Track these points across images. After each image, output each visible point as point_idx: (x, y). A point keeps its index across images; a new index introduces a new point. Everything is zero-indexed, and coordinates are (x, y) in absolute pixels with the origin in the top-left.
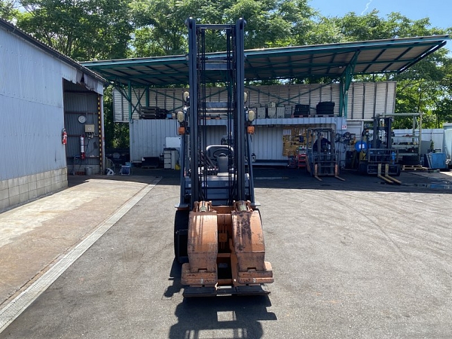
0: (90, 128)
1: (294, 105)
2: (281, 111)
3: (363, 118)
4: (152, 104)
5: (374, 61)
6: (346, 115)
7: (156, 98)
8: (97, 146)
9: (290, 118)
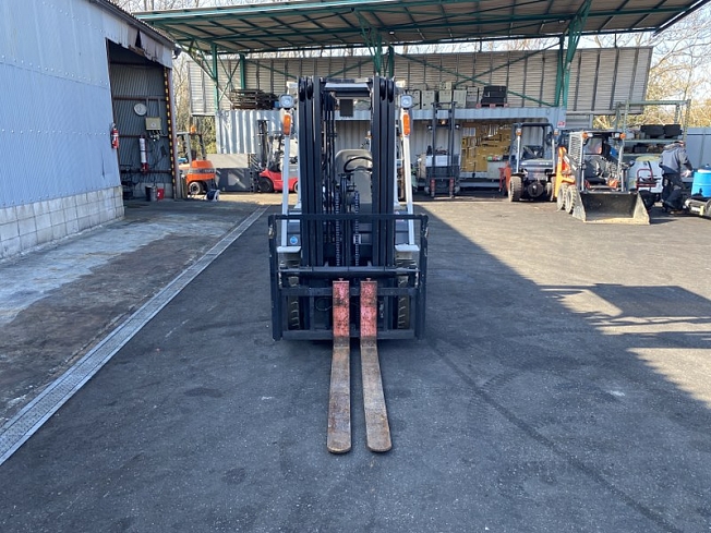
0: (154, 124)
1: (482, 88)
2: (460, 96)
3: (593, 110)
4: (252, 85)
6: (565, 104)
7: (258, 76)
8: (168, 152)
9: (474, 107)
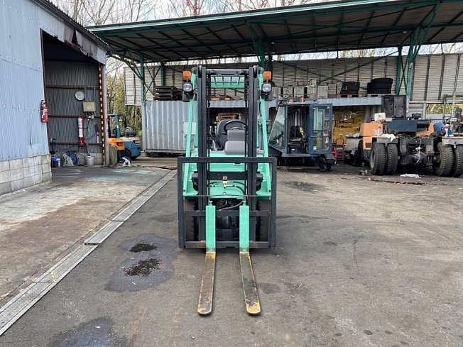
0: (90, 107)
1: (340, 85)
2: (323, 90)
3: (425, 100)
4: (169, 83)
5: (450, 23)
7: (173, 78)
8: (99, 129)
